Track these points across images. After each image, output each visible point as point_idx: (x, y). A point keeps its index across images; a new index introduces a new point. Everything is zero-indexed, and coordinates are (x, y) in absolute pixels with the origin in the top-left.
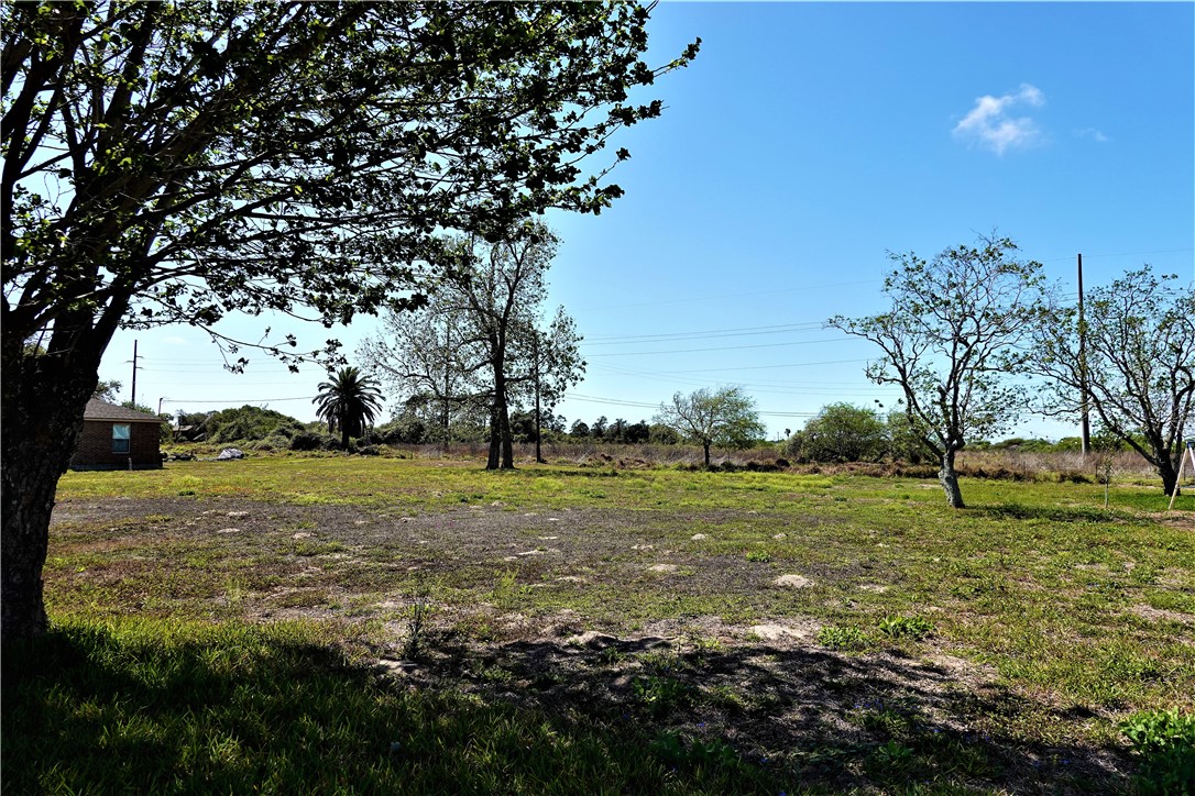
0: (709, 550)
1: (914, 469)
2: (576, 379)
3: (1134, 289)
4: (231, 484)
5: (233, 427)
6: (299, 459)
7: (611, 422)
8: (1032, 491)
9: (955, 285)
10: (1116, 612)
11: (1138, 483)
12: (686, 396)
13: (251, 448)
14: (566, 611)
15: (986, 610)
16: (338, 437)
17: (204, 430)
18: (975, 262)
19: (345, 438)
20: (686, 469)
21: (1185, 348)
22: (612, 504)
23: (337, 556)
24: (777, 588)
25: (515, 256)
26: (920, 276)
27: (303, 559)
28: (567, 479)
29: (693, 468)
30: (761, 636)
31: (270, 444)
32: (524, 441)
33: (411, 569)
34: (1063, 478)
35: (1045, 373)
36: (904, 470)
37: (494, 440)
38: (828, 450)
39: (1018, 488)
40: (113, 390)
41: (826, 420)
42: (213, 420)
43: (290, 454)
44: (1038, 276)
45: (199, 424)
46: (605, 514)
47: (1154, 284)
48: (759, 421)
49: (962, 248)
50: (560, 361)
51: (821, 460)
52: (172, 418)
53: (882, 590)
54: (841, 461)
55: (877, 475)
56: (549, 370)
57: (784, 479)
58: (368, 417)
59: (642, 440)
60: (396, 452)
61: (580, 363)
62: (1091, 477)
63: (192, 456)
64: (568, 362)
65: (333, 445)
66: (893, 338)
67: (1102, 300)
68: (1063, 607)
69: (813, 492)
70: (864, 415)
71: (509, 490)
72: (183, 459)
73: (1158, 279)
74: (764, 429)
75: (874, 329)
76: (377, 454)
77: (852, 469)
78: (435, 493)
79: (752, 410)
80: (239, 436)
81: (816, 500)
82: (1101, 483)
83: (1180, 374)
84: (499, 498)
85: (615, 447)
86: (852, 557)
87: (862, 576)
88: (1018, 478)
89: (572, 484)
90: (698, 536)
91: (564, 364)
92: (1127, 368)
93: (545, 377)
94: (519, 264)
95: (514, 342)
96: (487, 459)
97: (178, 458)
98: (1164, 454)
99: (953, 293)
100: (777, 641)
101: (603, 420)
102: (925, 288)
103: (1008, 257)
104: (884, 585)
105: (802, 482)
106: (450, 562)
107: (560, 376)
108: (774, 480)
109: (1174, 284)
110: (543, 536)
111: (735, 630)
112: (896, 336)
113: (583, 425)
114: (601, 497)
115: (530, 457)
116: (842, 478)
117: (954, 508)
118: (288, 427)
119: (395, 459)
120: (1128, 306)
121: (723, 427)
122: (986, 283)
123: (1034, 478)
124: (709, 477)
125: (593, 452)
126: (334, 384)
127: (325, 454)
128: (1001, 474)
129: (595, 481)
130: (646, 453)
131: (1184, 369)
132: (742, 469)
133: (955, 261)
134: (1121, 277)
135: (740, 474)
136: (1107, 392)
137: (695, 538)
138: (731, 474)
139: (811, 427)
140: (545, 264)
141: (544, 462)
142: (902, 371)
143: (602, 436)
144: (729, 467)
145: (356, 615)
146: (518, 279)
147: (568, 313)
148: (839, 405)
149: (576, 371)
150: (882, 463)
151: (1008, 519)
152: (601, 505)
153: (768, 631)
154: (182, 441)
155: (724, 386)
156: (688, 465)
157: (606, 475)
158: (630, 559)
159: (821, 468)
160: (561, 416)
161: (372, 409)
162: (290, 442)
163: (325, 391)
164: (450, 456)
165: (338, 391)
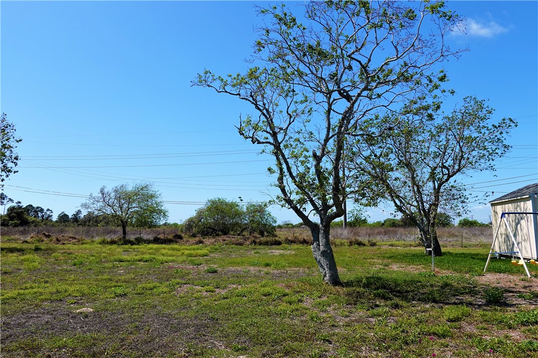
1: (263, 239)
11: (392, 245)
12: (109, 189)
20: (108, 243)
29: (113, 242)
34: (351, 243)
36: (258, 240)
38: (210, 228)
41: (209, 209)
48: (163, 208)
51: (205, 235)
54: (218, 235)
55: (241, 244)
57: (174, 249)
62: (366, 242)
70: (233, 205)
77: (224, 240)
79: (159, 200)
82: (372, 245)
101: (79, 212)
105: (186, 252)
116: (217, 247)
121: (136, 212)
123: (335, 244)
124: (124, 249)
125: (40, 232)
132: (149, 242)
138: (140, 246)
139: (200, 213)
144: (140, 241)
150: (243, 236)
155: (138, 182)
156: (109, 240)
159: (204, 240)
160: (48, 210)
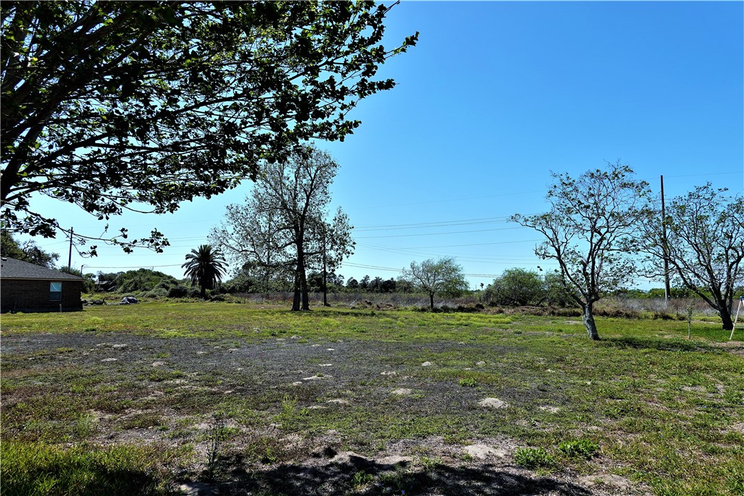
0: (434, 376)
1: (562, 310)
2: (349, 253)
3: (701, 198)
4: (123, 322)
5: (132, 283)
6: (173, 304)
7: (372, 278)
8: (639, 326)
9: (593, 195)
10: (722, 429)
11: (704, 320)
12: (419, 263)
13: (142, 296)
14: (331, 431)
15: (631, 428)
16: (198, 288)
17: (114, 284)
18: (606, 181)
19: (203, 290)
20: (419, 310)
21: (734, 235)
22: (370, 337)
23: (178, 381)
24: (482, 409)
25: (310, 175)
26: (571, 189)
27: (154, 384)
28: (343, 318)
29: (423, 310)
30: (472, 455)
31: (155, 294)
32: (317, 291)
33: (227, 392)
34: (656, 317)
35: (646, 250)
36: (557, 312)
37: (297, 292)
38: (508, 298)
39: (629, 324)
40: (54, 260)
41: (507, 279)
42: (121, 277)
43: (167, 300)
44: (646, 191)
45: (112, 280)
46: (366, 346)
47: (713, 194)
48: (464, 280)
49: (598, 171)
50: (338, 242)
51: (504, 304)
52: (94, 277)
53: (555, 410)
54: (517, 305)
55: (540, 315)
56: (332, 248)
57: (481, 318)
58: (218, 277)
59: (391, 290)
60: (235, 298)
61: (351, 243)
62: (674, 316)
63: (104, 302)
64: (343, 243)
65: (195, 295)
66: (552, 229)
67: (681, 205)
68: (685, 426)
69: (500, 327)
70: (531, 276)
71: (304, 327)
72: (98, 304)
73: (716, 191)
74: (468, 285)
75: (540, 223)
76: (223, 300)
77: (523, 311)
78: (255, 329)
79: (460, 273)
80: (135, 288)
81: (502, 333)
82: (680, 319)
83: (730, 252)
84: (297, 333)
85: (374, 295)
86: (531, 381)
87: (540, 398)
88: (628, 316)
89: (345, 321)
90: (426, 364)
91: (341, 244)
92: (698, 248)
93: (330, 252)
94: (313, 181)
95: (310, 230)
96: (292, 303)
97: (94, 303)
98: (722, 303)
99: (591, 201)
100: (485, 460)
101: (367, 277)
102: (573, 197)
103: (628, 178)
104: (556, 406)
105: (493, 320)
106: (256, 386)
107: (338, 252)
108: (475, 318)
109: (726, 194)
110: (322, 364)
111: (453, 449)
112: (554, 228)
113: (355, 281)
114: (363, 332)
115: (320, 302)
116: (517, 316)
117: (593, 341)
118: (167, 283)
119: (234, 304)
120: (698, 208)
121: (442, 283)
122: (613, 194)
123: (638, 316)
124: (433, 316)
125: (360, 299)
126: (196, 255)
127: (190, 300)
128: (618, 314)
129: (360, 320)
130: (394, 299)
131: (734, 249)
132: (455, 310)
133: (593, 179)
134: (693, 190)
135: (452, 314)
136: (684, 262)
137: (424, 364)
138: (447, 314)
139: (497, 282)
140: (330, 180)
141: (328, 305)
142: (558, 251)
143: (366, 288)
144: (446, 310)
145: (176, 437)
146: (312, 190)
147: (344, 212)
148: (514, 269)
149: (349, 248)
150: (542, 306)
151: (629, 348)
152: (363, 338)
153: (477, 451)
154: (100, 291)
155: (442, 257)
156: (420, 308)
157: (367, 315)
158: (380, 384)
159: (504, 310)
160: (340, 276)
161: (220, 271)
162: (168, 292)
163: (190, 260)
164: (269, 301)
165: (198, 260)
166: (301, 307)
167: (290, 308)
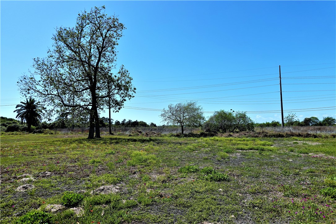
2: (131, 96)
7: (127, 121)
16: (26, 126)
19: (29, 126)
20: (175, 136)
29: (178, 136)
37: (92, 126)
43: (6, 133)
56: (118, 93)
58: (39, 118)
61: (133, 89)
64: (127, 88)
65: (24, 130)
77: (245, 134)
79: (202, 111)
91: (125, 89)
94: (104, 40)
96: (88, 133)
101: (125, 120)
113: (119, 122)
115: (107, 132)
119: (48, 135)
126: (24, 105)
132: (198, 136)
135: (196, 138)
138: (193, 138)
141: (112, 134)
143: (124, 125)
144: (192, 135)
147: (126, 68)
156: (175, 134)
161: (40, 115)
162: (6, 128)
163: (19, 108)
164: (73, 132)
165: (26, 108)
166: (95, 135)
167: (87, 137)
